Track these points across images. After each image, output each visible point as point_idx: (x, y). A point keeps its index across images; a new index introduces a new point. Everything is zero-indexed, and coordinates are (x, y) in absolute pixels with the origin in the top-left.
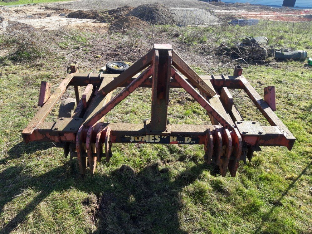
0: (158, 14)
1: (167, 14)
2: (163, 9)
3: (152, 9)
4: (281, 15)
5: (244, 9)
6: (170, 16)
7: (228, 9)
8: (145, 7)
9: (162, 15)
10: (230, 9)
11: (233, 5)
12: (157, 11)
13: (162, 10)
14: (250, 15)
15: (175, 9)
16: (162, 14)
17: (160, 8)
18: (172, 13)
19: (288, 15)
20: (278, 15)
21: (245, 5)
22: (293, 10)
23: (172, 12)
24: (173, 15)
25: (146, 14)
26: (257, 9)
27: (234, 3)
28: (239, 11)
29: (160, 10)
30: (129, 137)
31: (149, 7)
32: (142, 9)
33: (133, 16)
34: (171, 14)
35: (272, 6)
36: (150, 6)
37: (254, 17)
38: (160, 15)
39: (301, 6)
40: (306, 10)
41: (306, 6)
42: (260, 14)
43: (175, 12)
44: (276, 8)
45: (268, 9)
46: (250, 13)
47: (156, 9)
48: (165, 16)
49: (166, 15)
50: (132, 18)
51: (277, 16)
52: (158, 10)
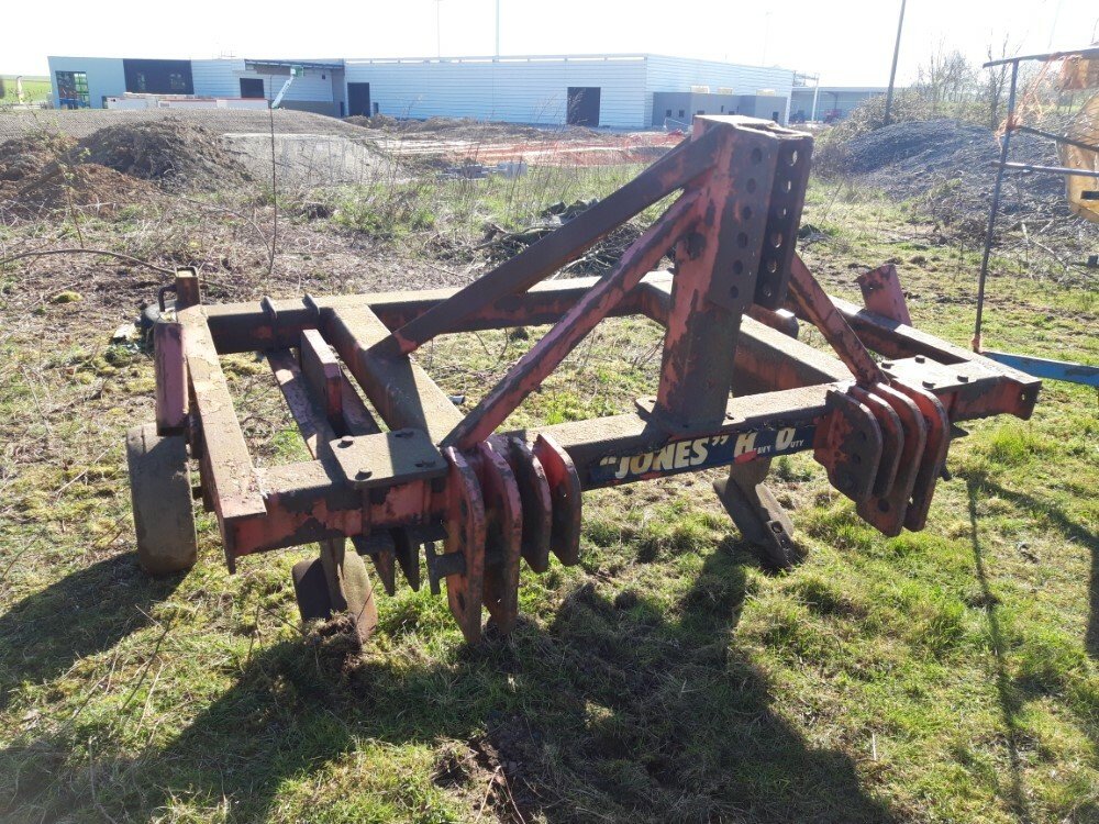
0: (187, 156)
1: (217, 156)
2: (200, 137)
3: (158, 139)
4: (575, 150)
5: (461, 136)
6: (232, 162)
7: (411, 138)
8: (129, 134)
9: (200, 160)
10: (418, 139)
11: (424, 125)
12: (177, 147)
13: (195, 141)
14: (487, 152)
15: (244, 139)
16: (199, 155)
17: (190, 136)
18: (234, 153)
19: (592, 148)
20: (567, 150)
21: (459, 125)
22: (599, 135)
23: (234, 148)
24: (242, 159)
25: (137, 157)
26: (501, 136)
27: (423, 120)
28: (448, 142)
29: (188, 141)
30: (613, 461)
31: (143, 132)
32: (114, 139)
33: (93, 165)
34: (233, 157)
35: (541, 125)
36: (148, 130)
37: (500, 158)
38: (193, 161)
39: (615, 125)
40: (633, 135)
41: (630, 125)
42: (515, 150)
43: (247, 148)
44: (551, 131)
45: (531, 135)
46: (484, 148)
47: (174, 140)
48: (213, 161)
49: (217, 160)
50: (93, 171)
51: (564, 154)
52: (182, 143)
